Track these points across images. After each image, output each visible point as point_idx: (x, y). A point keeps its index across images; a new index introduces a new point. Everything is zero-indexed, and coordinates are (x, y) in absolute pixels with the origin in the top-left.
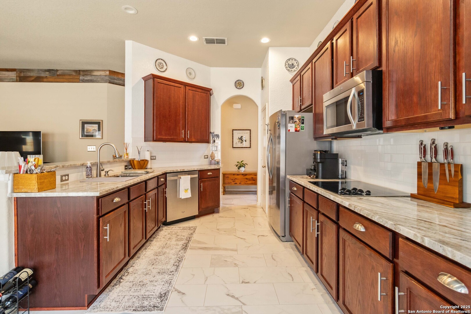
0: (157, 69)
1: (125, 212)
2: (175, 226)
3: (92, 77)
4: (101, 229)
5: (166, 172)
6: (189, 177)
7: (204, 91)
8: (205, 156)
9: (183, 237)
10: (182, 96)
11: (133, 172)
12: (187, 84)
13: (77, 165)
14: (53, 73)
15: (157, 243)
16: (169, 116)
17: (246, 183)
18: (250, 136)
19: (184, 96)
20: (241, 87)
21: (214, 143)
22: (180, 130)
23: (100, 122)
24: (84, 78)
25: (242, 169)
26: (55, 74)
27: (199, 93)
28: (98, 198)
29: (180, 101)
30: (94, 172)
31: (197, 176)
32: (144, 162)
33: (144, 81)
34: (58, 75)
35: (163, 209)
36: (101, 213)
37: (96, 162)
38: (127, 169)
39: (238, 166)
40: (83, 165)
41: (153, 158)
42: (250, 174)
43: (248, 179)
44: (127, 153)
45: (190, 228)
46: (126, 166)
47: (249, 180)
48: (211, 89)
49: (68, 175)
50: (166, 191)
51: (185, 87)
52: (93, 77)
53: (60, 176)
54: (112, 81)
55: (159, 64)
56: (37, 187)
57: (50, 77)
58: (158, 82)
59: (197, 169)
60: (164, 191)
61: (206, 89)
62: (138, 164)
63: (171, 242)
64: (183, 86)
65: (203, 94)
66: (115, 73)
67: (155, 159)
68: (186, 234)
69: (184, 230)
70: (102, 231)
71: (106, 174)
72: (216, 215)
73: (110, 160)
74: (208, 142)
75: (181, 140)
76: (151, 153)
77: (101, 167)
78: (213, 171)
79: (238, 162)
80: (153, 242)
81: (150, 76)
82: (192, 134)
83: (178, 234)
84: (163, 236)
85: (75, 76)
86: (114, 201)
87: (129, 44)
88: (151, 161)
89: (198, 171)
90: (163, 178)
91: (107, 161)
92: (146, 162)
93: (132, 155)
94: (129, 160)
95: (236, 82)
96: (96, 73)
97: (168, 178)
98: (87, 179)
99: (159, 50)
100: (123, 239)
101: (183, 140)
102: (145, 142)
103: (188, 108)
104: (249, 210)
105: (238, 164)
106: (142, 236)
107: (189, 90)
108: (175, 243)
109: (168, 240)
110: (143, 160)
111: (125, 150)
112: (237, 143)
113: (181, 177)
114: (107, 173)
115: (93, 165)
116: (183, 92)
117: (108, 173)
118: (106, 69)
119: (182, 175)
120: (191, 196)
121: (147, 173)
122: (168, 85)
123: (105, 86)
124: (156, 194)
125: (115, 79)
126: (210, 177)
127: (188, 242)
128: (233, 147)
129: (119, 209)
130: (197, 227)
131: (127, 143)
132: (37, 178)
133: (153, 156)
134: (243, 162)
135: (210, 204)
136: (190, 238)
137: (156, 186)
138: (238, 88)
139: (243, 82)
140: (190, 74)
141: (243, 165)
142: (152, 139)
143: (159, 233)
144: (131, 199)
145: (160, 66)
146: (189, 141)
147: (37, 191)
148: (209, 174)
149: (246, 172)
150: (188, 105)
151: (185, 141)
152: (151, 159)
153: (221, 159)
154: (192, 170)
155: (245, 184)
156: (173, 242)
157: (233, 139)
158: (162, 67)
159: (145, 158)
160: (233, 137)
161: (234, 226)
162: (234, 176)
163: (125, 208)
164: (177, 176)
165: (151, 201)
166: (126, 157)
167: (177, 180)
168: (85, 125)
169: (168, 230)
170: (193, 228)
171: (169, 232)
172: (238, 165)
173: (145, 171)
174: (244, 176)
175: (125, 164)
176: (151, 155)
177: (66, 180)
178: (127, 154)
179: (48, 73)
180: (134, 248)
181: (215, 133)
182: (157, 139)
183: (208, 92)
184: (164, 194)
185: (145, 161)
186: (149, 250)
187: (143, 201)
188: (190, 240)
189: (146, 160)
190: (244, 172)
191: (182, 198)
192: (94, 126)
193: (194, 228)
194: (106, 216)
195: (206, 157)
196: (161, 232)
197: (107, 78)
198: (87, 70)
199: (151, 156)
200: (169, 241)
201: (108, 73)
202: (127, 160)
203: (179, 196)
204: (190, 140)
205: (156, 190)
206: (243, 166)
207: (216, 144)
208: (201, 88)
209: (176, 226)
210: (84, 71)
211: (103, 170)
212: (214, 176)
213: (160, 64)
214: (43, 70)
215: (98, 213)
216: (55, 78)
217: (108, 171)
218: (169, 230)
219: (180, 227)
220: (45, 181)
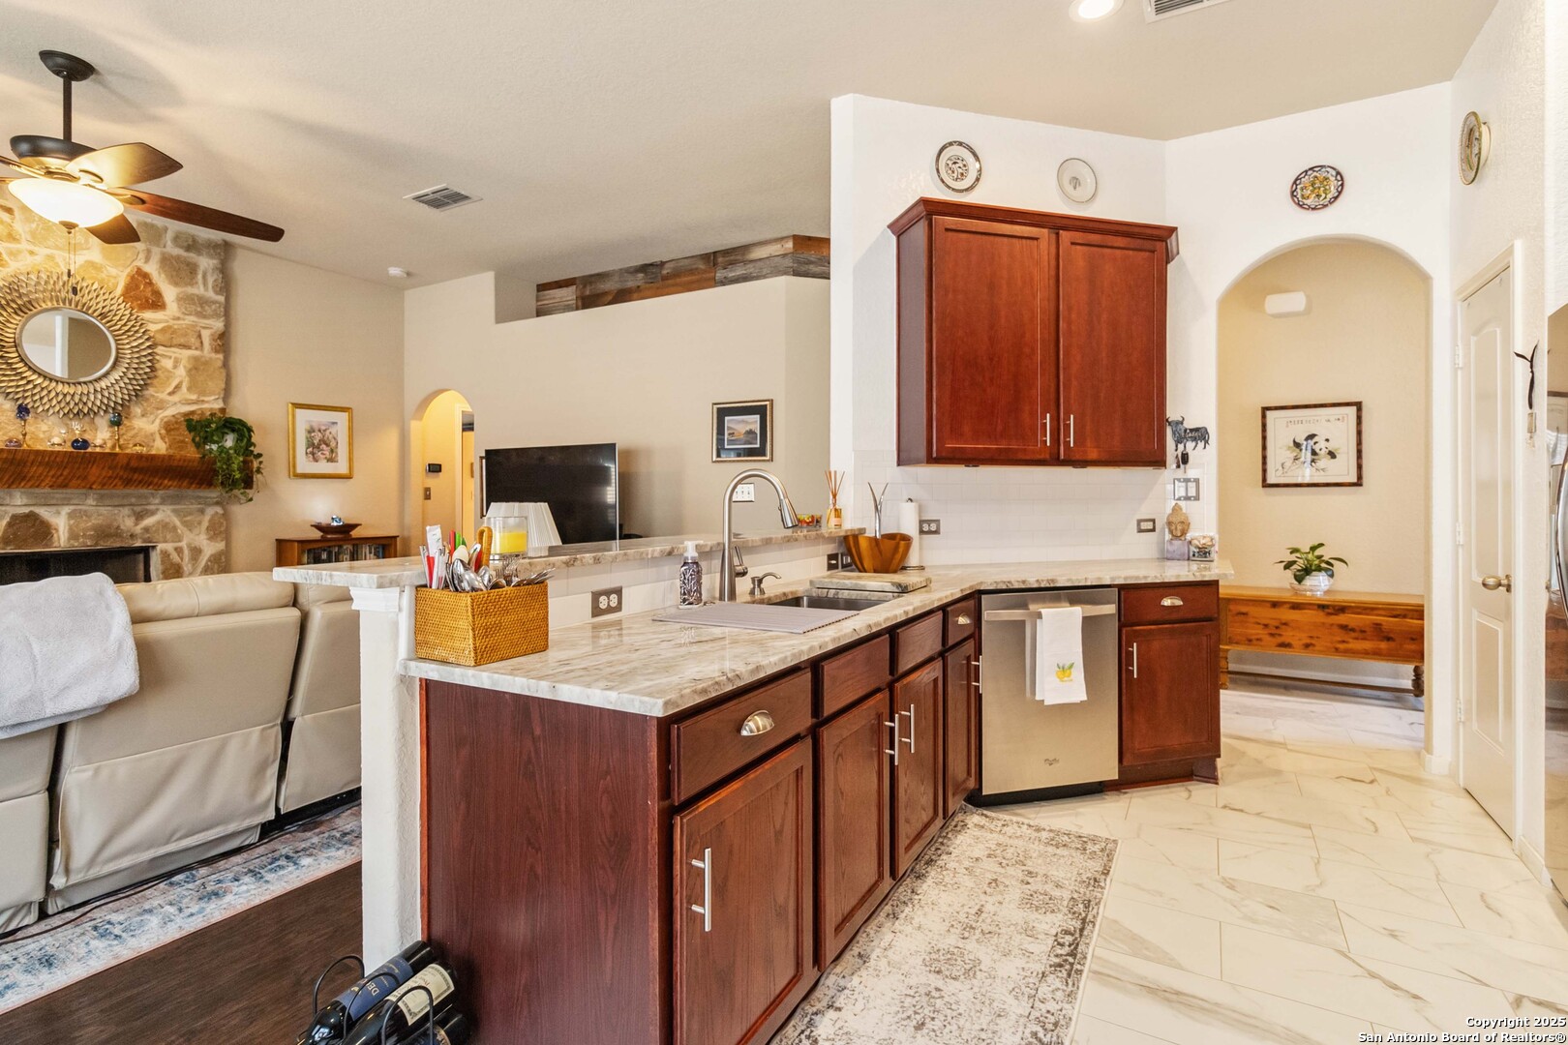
0: (943, 182)
1: (798, 773)
2: (1015, 819)
3: (748, 266)
4: (678, 867)
5: (978, 588)
6: (1077, 613)
7: (1137, 243)
8: (1139, 522)
9: (1056, 893)
10: (1042, 277)
11: (848, 583)
12: (1065, 222)
13: (647, 555)
14: (653, 273)
15: (942, 894)
16: (991, 359)
17: (1342, 646)
18: (1359, 433)
19: (1053, 273)
20: (1329, 196)
21: (1182, 466)
22: (1033, 414)
23: (766, 406)
24: (725, 275)
25: (1318, 585)
26: (656, 277)
27: (1118, 252)
28: (666, 725)
29: (1034, 297)
30: (711, 581)
31: (1111, 609)
32: (893, 542)
33: (894, 239)
34: (665, 278)
35: (965, 739)
36: (679, 794)
37: (719, 544)
38: (837, 568)
39: (1295, 567)
40: (670, 553)
41: (929, 528)
42: (1366, 609)
43: (1353, 630)
44: (837, 507)
45: (1083, 843)
46: (831, 557)
47: (1361, 633)
48: (1173, 230)
49: (618, 592)
50: (977, 668)
51: (1054, 236)
52: (751, 265)
53: (590, 596)
54: (803, 268)
55: (950, 163)
56: (472, 646)
57: (647, 285)
58: (947, 230)
59: (1112, 579)
60: (972, 668)
61: (1149, 231)
62: (872, 549)
63: (1000, 903)
64: (1045, 231)
65: (1136, 253)
66: (810, 243)
67: (937, 532)
68: (1067, 872)
69: (1058, 851)
70: (681, 878)
71: (754, 588)
72: (1200, 791)
73: (773, 536)
74: (1159, 462)
75: (1042, 457)
76: (920, 510)
77: (736, 561)
78: (1188, 589)
79: (1294, 551)
80: (925, 886)
81: (914, 212)
82: (1088, 428)
83: (1030, 865)
84: (967, 863)
85: (705, 271)
86: (744, 733)
87: (844, 110)
88: (920, 539)
89: (1117, 589)
90: (967, 614)
91: (762, 540)
92: (902, 542)
93: (856, 516)
94: (843, 534)
95: (1297, 179)
96: (758, 253)
97: (986, 615)
98: (684, 607)
99: (951, 108)
100: (787, 898)
101: (1048, 456)
102: (899, 465)
103: (1069, 323)
104: (1388, 791)
105: (1293, 557)
106: (879, 867)
107: (1072, 243)
108: (1018, 916)
109: (988, 890)
110: (891, 537)
111: (831, 497)
112: (1288, 464)
113: (1044, 611)
114: (759, 586)
115: (705, 553)
116: (1046, 258)
117: (762, 586)
118: (784, 234)
119: (1043, 600)
120: (1085, 698)
121: (904, 590)
122: (984, 237)
123: (780, 287)
124: (935, 681)
125: (811, 263)
126: (1172, 617)
127: (1082, 930)
128: (1265, 485)
129: (767, 766)
130: (1115, 842)
131: (835, 472)
132: (473, 609)
133: (929, 522)
134: (1318, 552)
135: (1176, 739)
136: (1087, 905)
137: (938, 647)
138: (1310, 208)
139: (1338, 173)
140: (1076, 182)
141: (1323, 565)
142: (923, 453)
143: (949, 839)
144: (829, 708)
145: (953, 172)
146: (1074, 459)
147: (473, 664)
148: (1167, 602)
149: (1339, 597)
150: (1070, 309)
151: (1055, 460)
152: (922, 532)
153: (1217, 537)
154: (1089, 583)
155: (1337, 649)
156: (1009, 909)
157: (1264, 448)
158: (962, 174)
159: (899, 527)
160: (1264, 438)
161: (1321, 884)
162: (1276, 610)
163: (800, 756)
164: (1024, 606)
165: (915, 716)
166: (833, 521)
167: (1023, 622)
168: (727, 418)
169: (989, 836)
170: (1097, 848)
171: (993, 847)
172: (1294, 563)
173: (893, 584)
174: (1329, 614)
175: (831, 549)
176: (920, 516)
177: (610, 610)
178: (838, 513)
179: (641, 275)
180: (838, 928)
181: (1189, 424)
182: (944, 454)
183: (1160, 243)
184: (973, 679)
185: (898, 537)
186: (909, 929)
187: (879, 717)
188: (1090, 917)
189: (901, 535)
190: (1327, 598)
191: (1046, 703)
192: (750, 421)
193: (1102, 850)
194: (704, 806)
195: (1147, 526)
196: (960, 838)
197: (788, 262)
198: (734, 249)
199: (921, 522)
200: (991, 900)
201: (790, 245)
202: (833, 535)
203: (1033, 692)
204: (1077, 457)
205: (938, 664)
206: (1319, 569)
207: (1192, 472)
208: (1125, 228)
209: (1020, 819)
210: (726, 252)
211: (744, 574)
212: (1190, 616)
213: (955, 163)
214: (632, 270)
215: (666, 791)
216: (658, 288)
217: (760, 575)
218: (992, 831)
219: (1038, 830)
220: (507, 619)
